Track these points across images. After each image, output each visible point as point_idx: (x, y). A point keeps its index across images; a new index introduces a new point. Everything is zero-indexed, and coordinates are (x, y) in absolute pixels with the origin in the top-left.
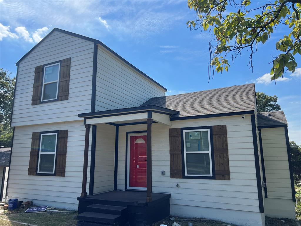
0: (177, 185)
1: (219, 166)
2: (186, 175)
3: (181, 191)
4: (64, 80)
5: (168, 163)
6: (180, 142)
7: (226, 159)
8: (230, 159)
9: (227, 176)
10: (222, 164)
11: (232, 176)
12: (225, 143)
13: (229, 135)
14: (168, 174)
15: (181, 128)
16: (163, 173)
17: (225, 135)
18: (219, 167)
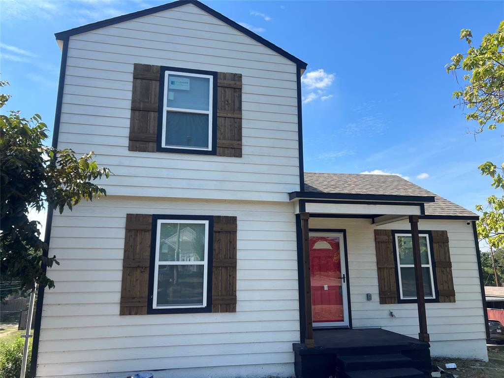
0: (391, 314)
1: (442, 284)
2: (402, 298)
3: (395, 322)
4: (229, 115)
5: (375, 282)
6: (392, 250)
7: (449, 276)
8: (454, 275)
9: (452, 297)
10: (446, 282)
11: (457, 296)
12: (447, 254)
13: (451, 244)
14: (376, 298)
15: (392, 230)
16: (369, 297)
17: (446, 244)
18: (442, 286)
